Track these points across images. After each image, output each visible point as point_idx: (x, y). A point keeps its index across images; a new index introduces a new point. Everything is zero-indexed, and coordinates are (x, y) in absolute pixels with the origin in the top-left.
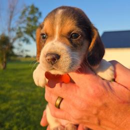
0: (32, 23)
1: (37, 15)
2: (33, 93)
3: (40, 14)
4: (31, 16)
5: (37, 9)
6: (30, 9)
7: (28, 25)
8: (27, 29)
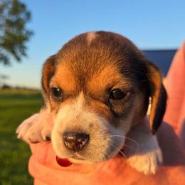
0: (14, 31)
1: (22, 16)
2: (15, 153)
3: (29, 15)
4: (13, 18)
5: (23, 6)
6: (10, 6)
7: (7, 33)
8: (5, 40)
